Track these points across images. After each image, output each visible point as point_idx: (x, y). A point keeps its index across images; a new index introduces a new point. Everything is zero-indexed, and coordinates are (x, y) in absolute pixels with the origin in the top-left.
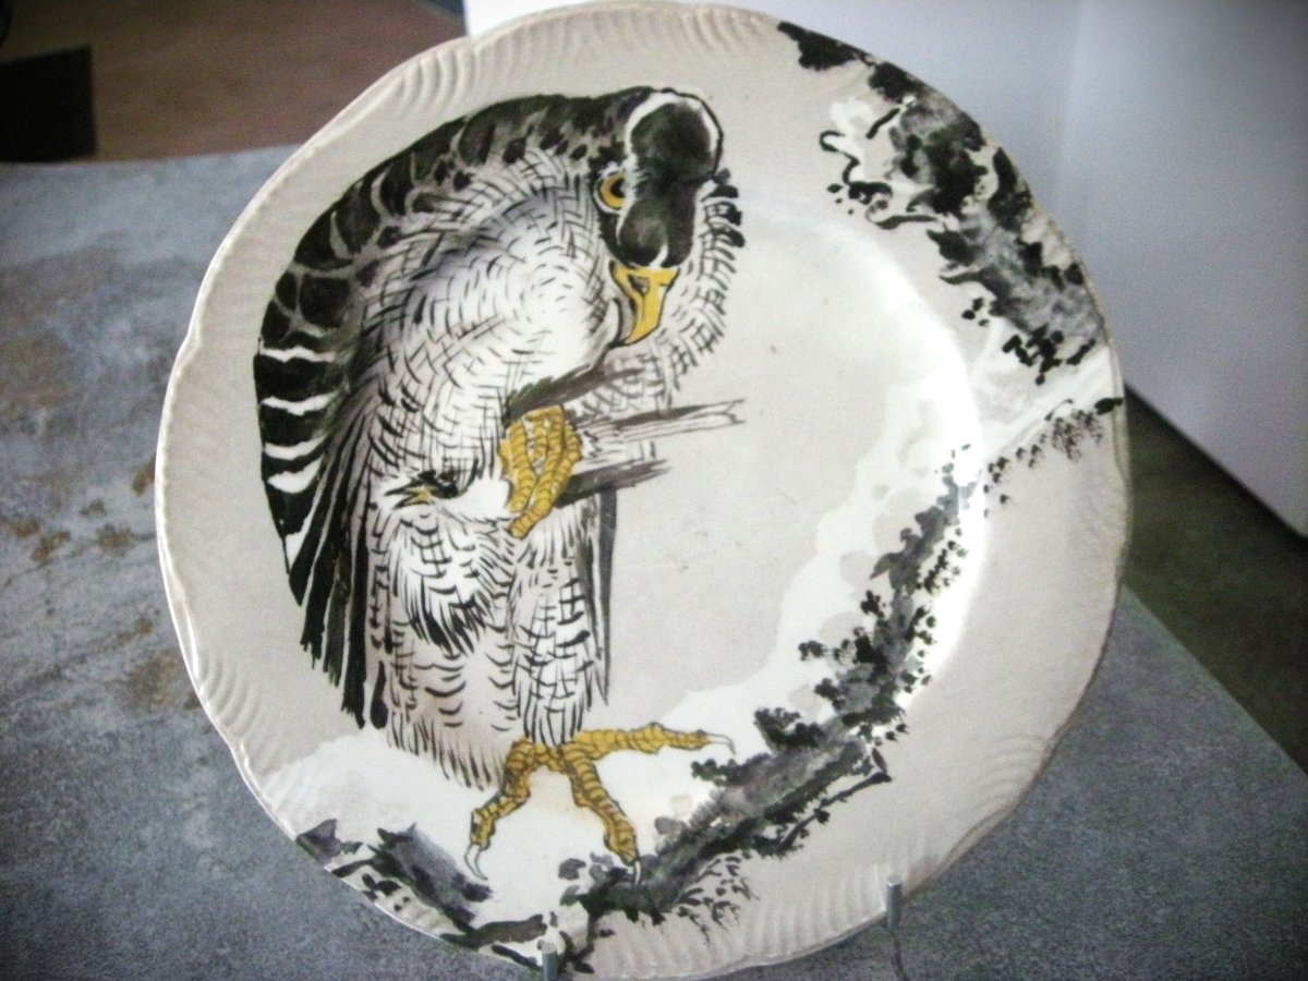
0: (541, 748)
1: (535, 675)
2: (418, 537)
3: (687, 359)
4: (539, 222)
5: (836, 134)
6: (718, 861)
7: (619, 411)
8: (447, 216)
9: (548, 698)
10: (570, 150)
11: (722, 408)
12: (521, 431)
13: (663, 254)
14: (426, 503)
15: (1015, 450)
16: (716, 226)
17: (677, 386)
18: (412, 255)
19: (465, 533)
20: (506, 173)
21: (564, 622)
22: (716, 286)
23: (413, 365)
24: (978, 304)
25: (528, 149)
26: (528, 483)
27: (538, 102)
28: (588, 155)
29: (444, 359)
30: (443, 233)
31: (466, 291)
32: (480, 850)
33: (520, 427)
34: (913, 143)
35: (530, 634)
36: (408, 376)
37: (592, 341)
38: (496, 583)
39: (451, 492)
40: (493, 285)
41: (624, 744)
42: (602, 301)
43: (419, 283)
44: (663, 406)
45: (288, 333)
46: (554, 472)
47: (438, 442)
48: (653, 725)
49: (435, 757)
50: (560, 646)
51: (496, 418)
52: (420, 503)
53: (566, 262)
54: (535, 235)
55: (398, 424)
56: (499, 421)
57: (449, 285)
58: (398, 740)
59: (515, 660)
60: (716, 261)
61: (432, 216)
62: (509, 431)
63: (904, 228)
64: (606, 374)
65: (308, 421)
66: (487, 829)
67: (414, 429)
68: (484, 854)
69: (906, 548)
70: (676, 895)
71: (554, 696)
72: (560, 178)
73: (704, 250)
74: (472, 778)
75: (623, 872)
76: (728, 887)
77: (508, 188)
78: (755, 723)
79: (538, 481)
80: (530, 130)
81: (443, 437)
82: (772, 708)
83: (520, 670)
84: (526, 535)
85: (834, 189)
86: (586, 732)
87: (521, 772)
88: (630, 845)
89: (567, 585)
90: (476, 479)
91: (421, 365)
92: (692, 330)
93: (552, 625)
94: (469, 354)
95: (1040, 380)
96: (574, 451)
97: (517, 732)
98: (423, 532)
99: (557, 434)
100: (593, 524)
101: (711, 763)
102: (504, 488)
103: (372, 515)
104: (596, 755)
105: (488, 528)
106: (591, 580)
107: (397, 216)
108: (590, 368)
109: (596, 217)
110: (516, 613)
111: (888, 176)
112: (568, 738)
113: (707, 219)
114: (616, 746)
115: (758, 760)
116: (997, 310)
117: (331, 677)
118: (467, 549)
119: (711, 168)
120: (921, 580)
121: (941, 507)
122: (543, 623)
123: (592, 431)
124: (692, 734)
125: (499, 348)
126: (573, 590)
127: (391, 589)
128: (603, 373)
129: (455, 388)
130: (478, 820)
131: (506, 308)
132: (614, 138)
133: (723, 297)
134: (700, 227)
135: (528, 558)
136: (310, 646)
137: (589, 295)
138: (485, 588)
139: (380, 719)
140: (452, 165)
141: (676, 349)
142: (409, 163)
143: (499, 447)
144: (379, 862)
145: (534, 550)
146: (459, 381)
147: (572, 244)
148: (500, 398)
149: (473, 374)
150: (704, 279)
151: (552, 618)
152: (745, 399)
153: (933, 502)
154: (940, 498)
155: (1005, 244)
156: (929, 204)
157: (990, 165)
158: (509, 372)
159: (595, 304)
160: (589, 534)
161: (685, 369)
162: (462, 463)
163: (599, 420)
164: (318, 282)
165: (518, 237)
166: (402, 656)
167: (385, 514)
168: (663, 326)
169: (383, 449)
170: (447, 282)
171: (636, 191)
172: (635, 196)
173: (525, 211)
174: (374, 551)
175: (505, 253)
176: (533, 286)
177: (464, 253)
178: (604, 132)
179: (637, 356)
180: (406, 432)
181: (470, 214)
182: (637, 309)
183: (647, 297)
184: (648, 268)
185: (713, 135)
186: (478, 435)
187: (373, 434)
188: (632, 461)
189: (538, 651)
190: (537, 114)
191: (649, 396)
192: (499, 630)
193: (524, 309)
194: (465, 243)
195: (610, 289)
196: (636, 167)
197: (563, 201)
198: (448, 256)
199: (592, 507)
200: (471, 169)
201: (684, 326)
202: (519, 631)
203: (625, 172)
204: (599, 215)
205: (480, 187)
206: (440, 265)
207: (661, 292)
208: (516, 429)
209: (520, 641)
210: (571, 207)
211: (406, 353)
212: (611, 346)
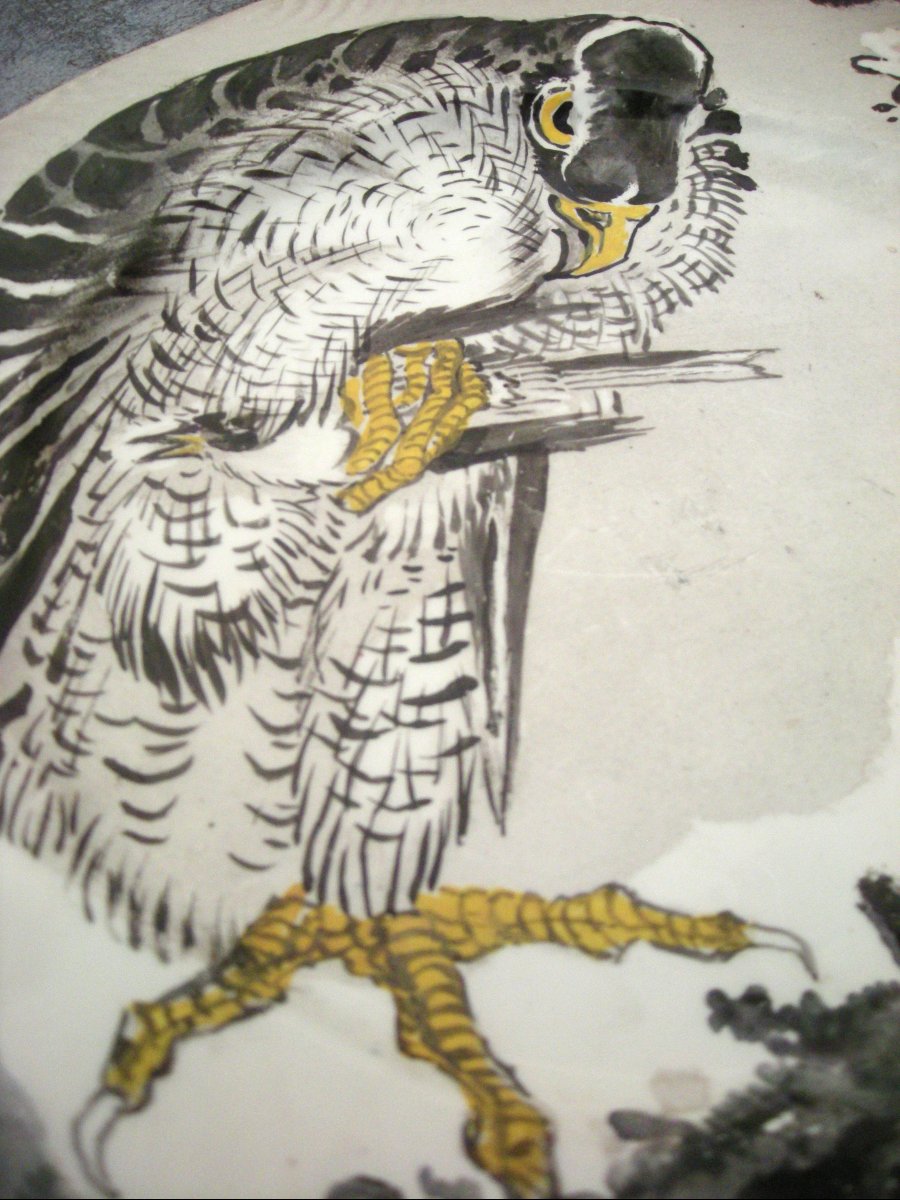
0: (334, 917)
1: (347, 757)
2: (167, 504)
3: (674, 296)
4: (446, 151)
5: (877, 59)
7: (559, 350)
8: (314, 115)
9: (368, 808)
10: (497, 64)
11: (741, 356)
12: (386, 367)
14: (198, 456)
16: (710, 169)
17: (659, 326)
18: (252, 147)
19: (256, 500)
20: (404, 80)
21: (424, 658)
22: (717, 225)
23: (225, 291)
25: (437, 60)
26: (386, 434)
27: (457, 22)
28: (522, 69)
29: (278, 283)
30: (301, 132)
31: (328, 216)
32: (120, 1112)
33: (385, 362)
35: (349, 675)
36: (215, 300)
37: (519, 270)
38: (296, 580)
39: (247, 442)
40: (372, 214)
41: (539, 930)
42: (535, 231)
43: (259, 186)
44: (635, 348)
45: (45, 209)
46: (435, 422)
47: (240, 377)
48: (611, 889)
49: (75, 866)
50: (410, 702)
51: (345, 351)
52: (186, 455)
53: (484, 194)
54: (439, 165)
55: (182, 354)
56: (349, 355)
57: (305, 205)
59: (307, 723)
60: (714, 204)
61: (291, 113)
62: (362, 367)
64: (539, 306)
65: (32, 306)
66: (152, 1058)
71: (382, 805)
72: (481, 90)
73: (695, 190)
74: (147, 930)
77: (405, 93)
78: (862, 908)
79: (404, 433)
80: (443, 45)
81: (248, 372)
83: (314, 743)
84: (369, 509)
85: (883, 108)
86: (444, 890)
87: (277, 961)
88: (536, 1158)
89: (437, 594)
90: (295, 426)
91: (237, 290)
92: (682, 267)
93: (397, 662)
94: (317, 280)
96: (475, 396)
97: (285, 875)
98: (176, 497)
99: (447, 373)
100: (500, 500)
101: (756, 997)
102: (344, 438)
103: (97, 468)
104: (466, 950)
105: (301, 494)
106: (488, 588)
107: (242, 109)
108: (513, 299)
109: (531, 152)
110: (326, 636)
112: (402, 903)
113: (696, 162)
114: (518, 932)
115: (877, 998)
118: (254, 525)
119: (698, 88)
122: (380, 657)
123: (508, 373)
124: (707, 920)
125: (365, 273)
126: (449, 603)
127: (94, 579)
128: (533, 305)
129: (286, 316)
130: (135, 1031)
131: (382, 234)
132: (559, 56)
133: (728, 237)
134: (686, 168)
135: (368, 544)
137: (516, 225)
138: (274, 589)
140: (331, 69)
141: (655, 285)
142: (273, 63)
143: (342, 385)
145: (381, 531)
146: (292, 308)
147: (494, 175)
148: (356, 328)
149: (319, 300)
150: (698, 217)
151: (401, 649)
152: (778, 349)
158: (377, 299)
159: (525, 234)
160: (492, 514)
161: (671, 308)
162: (274, 406)
163: (522, 360)
164: (109, 161)
165: (414, 163)
166: (77, 694)
167: (119, 468)
168: (633, 257)
169: (146, 383)
170: (300, 201)
171: (590, 125)
172: (589, 133)
173: (427, 131)
174: (84, 519)
175: (392, 181)
176: (431, 215)
177: (332, 166)
178: (545, 51)
179: (592, 290)
180: (190, 365)
181: (347, 115)
182: (592, 241)
183: (607, 230)
184: (609, 203)
185: (699, 58)
186: (311, 371)
187: (136, 362)
188: (580, 415)
189: (362, 709)
190: (453, 32)
191: (610, 335)
192: (285, 664)
193: (413, 237)
194: (336, 148)
195: (549, 221)
196: (591, 86)
197: (484, 129)
198: (306, 159)
199: (501, 474)
200: (357, 74)
201: (667, 262)
202: (327, 668)
203: (574, 92)
204: (535, 151)
205: (367, 91)
206: (294, 170)
207: (630, 226)
208: (379, 364)
209: (326, 688)
210: (496, 138)
211: (217, 276)
212: (548, 277)
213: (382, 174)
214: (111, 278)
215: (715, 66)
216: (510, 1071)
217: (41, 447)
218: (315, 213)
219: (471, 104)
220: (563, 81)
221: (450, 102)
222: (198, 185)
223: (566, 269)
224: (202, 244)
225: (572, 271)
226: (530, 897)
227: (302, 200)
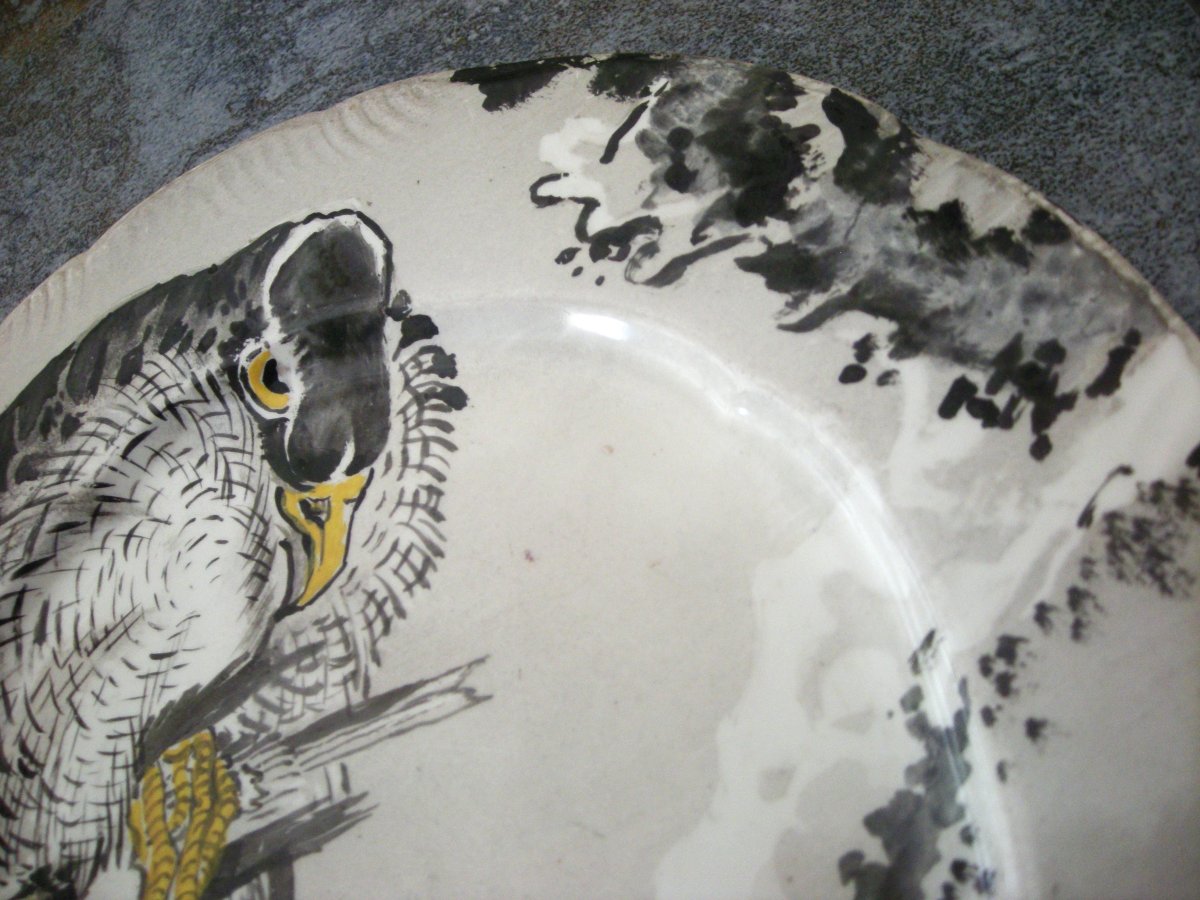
3: (389, 609)
4: (183, 460)
5: (555, 177)
7: (292, 720)
8: (53, 479)
10: (195, 343)
11: (453, 680)
12: (157, 781)
13: (348, 458)
15: (1030, 611)
16: (421, 390)
17: (376, 659)
18: (13, 542)
20: (121, 399)
22: (427, 479)
23: (35, 707)
24: (865, 348)
25: (145, 358)
26: (166, 868)
28: (219, 340)
29: (71, 687)
30: (49, 504)
31: (99, 584)
33: (157, 775)
34: (680, 139)
36: (28, 723)
37: (253, 614)
40: (130, 567)
42: (266, 550)
43: (30, 581)
44: (356, 697)
46: (201, 844)
47: (56, 817)
51: (127, 766)
53: (219, 508)
54: (181, 480)
56: (130, 770)
57: (77, 579)
60: (426, 441)
61: (36, 483)
62: (142, 785)
64: (272, 663)
67: (31, 804)
69: (859, 894)
72: (187, 384)
73: (407, 430)
81: (63, 810)
85: (566, 256)
90: (100, 870)
91: (43, 705)
92: (396, 559)
95: (1041, 449)
96: (229, 801)
99: (205, 777)
102: (134, 880)
108: (250, 659)
109: (256, 430)
111: (648, 204)
113: (407, 384)
116: (906, 345)
119: (382, 299)
121: (919, 789)
123: (252, 763)
125: (134, 655)
128: (268, 660)
129: (82, 730)
131: (144, 596)
132: (249, 305)
133: (440, 493)
134: (398, 397)
137: (248, 548)
140: (59, 409)
141: (371, 596)
143: (129, 813)
146: (86, 720)
147: (228, 480)
148: (133, 734)
149: (103, 703)
150: (410, 473)
152: (487, 656)
153: (897, 782)
154: (910, 771)
155: (887, 228)
156: (728, 218)
157: (820, 118)
158: (145, 690)
159: (257, 558)
161: (387, 623)
162: (84, 849)
163: (264, 742)
165: (158, 489)
168: (352, 563)
170: (72, 575)
171: (301, 374)
172: (302, 383)
173: (157, 448)
175: (144, 517)
176: (180, 553)
177: (87, 527)
178: (236, 305)
179: (317, 622)
180: (20, 810)
181: (80, 467)
182: (314, 549)
183: (328, 526)
184: (328, 483)
185: (379, 251)
186: (104, 799)
188: (315, 804)
190: (155, 310)
191: (335, 685)
193: (167, 591)
194: (81, 510)
195: (278, 531)
196: (284, 335)
197: (208, 419)
198: (60, 533)
200: (81, 408)
201: (382, 557)
203: (271, 348)
204: (260, 427)
205: (92, 427)
206: (55, 549)
207: (349, 508)
208: (152, 779)
210: (222, 424)
211: (26, 691)
212: (279, 616)
213: (134, 513)
218: (89, 579)
219: (184, 402)
220: (257, 341)
221: (164, 410)
224: (5, 663)
225: (297, 601)
227: (75, 573)
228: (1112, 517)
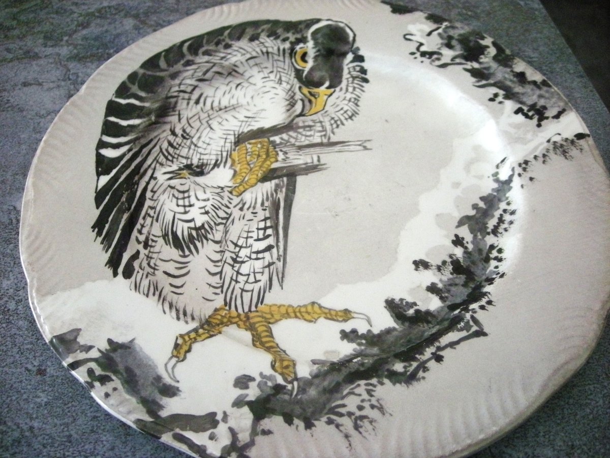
0: (234, 313)
1: (236, 269)
2: (176, 194)
3: (339, 122)
4: (264, 70)
5: (412, 35)
6: (359, 385)
7: (301, 142)
8: (218, 58)
9: (243, 283)
10: (281, 38)
11: (359, 143)
12: (244, 148)
13: (327, 84)
14: (185, 178)
15: (532, 156)
16: (354, 75)
17: (333, 133)
18: (198, 70)
19: (205, 192)
20: (249, 45)
21: (258, 240)
22: (354, 96)
23: (191, 121)
24: (496, 95)
25: (260, 37)
26: (245, 170)
27: (268, 22)
28: (290, 40)
29: (208, 119)
30: (215, 64)
32: (178, 362)
34: (450, 38)
35: (236, 245)
36: (187, 125)
37: (288, 114)
38: (219, 217)
39: (201, 173)
40: (239, 93)
41: (292, 315)
42: (294, 99)
43: (200, 84)
44: (325, 141)
45: (129, 93)
46: (261, 167)
47: (197, 152)
48: (313, 303)
49: (159, 300)
50: (254, 253)
51: (231, 143)
52: (181, 178)
53: (277, 86)
54: (262, 75)
55: (177, 144)
56: (233, 144)
57: (216, 90)
58: (137, 287)
59: (224, 259)
60: (354, 88)
61: (211, 57)
62: (237, 148)
63: (450, 68)
64: (294, 126)
65: (128, 128)
66: (185, 348)
67: (185, 146)
68: (179, 365)
69: (477, 213)
70: (325, 408)
71: (247, 282)
72: (276, 48)
73: (348, 84)
74: (181, 316)
75: (284, 387)
76: (366, 405)
77: (250, 50)
78: (386, 307)
79: (251, 170)
80: (263, 31)
81: (200, 150)
82: (397, 298)
83: (226, 265)
84: (241, 194)
85: (413, 54)
86: (265, 305)
87: (218, 325)
88: (291, 369)
89: (262, 221)
90: (216, 168)
91: (194, 121)
92: (342, 112)
93: (250, 241)
94: (221, 118)
95: (539, 125)
96: (273, 157)
97: (219, 302)
98: (179, 191)
99: (264, 150)
100: (281, 191)
101: (354, 331)
102: (232, 172)
103: (153, 182)
104: (271, 321)
105: (219, 190)
106: (277, 218)
107: (193, 56)
108: (286, 124)
109: (293, 70)
110: (228, 233)
111: (439, 49)
112: (253, 309)
113: (349, 73)
114: (287, 315)
115: (389, 331)
116: (507, 97)
117: (104, 248)
118: (204, 200)
119: (350, 47)
120: (489, 230)
121: (495, 194)
122: (245, 240)
123: (284, 149)
124: (340, 311)
125: (237, 115)
126: (266, 223)
127: (155, 218)
128: (292, 126)
129: (211, 130)
130: (180, 341)
131: (243, 101)
132: (303, 35)
133: (358, 100)
134: (346, 75)
135: (240, 206)
136: (96, 230)
137: (287, 97)
138: (212, 220)
139: (128, 274)
140: (224, 40)
141: (333, 118)
142: (203, 38)
143: (231, 154)
144: (103, 360)
145: (244, 202)
146: (214, 128)
147: (280, 79)
148: (235, 135)
149: (222, 125)
150: (348, 94)
151: (252, 237)
152: (372, 140)
153: (490, 191)
154: (493, 190)
155: (505, 72)
156: (462, 58)
157: (491, 45)
158: (241, 125)
159: (290, 101)
160: (278, 196)
161: (338, 126)
162: (209, 161)
163: (289, 145)
164: (149, 76)
165: (253, 75)
166: (153, 253)
167: (160, 182)
169: (166, 154)
170: (214, 89)
171: (313, 60)
172: (313, 62)
173: (258, 63)
174: (149, 199)
175: (245, 81)
176: (259, 94)
177: (225, 76)
178: (298, 32)
179: (312, 120)
180: (180, 148)
181: (229, 58)
182: (312, 103)
183: (318, 99)
184: (319, 89)
185: (351, 35)
186: (220, 150)
187: (162, 147)
188: (307, 163)
189: (240, 255)
190: (266, 26)
192: (216, 242)
193: (253, 102)
194: (226, 70)
195: (298, 96)
196: (314, 46)
197: (277, 61)
198: (217, 75)
199: (281, 183)
200: (233, 42)
201: (337, 110)
202: (229, 243)
203: (308, 48)
205: (236, 49)
206: (212, 78)
207: (326, 97)
208: (242, 147)
209: (229, 249)
210: (281, 65)
211: (188, 116)
212: (298, 116)
213: (242, 79)
214: (153, 118)
215: (357, 38)
216: (284, 351)
217: (135, 176)
218: (219, 93)
219: (272, 53)
220: (304, 45)
221: (265, 52)
222: (180, 84)
223: (303, 113)
224: (182, 105)
225: (305, 114)
226: (290, 306)
227: (215, 89)
228: (555, 142)
